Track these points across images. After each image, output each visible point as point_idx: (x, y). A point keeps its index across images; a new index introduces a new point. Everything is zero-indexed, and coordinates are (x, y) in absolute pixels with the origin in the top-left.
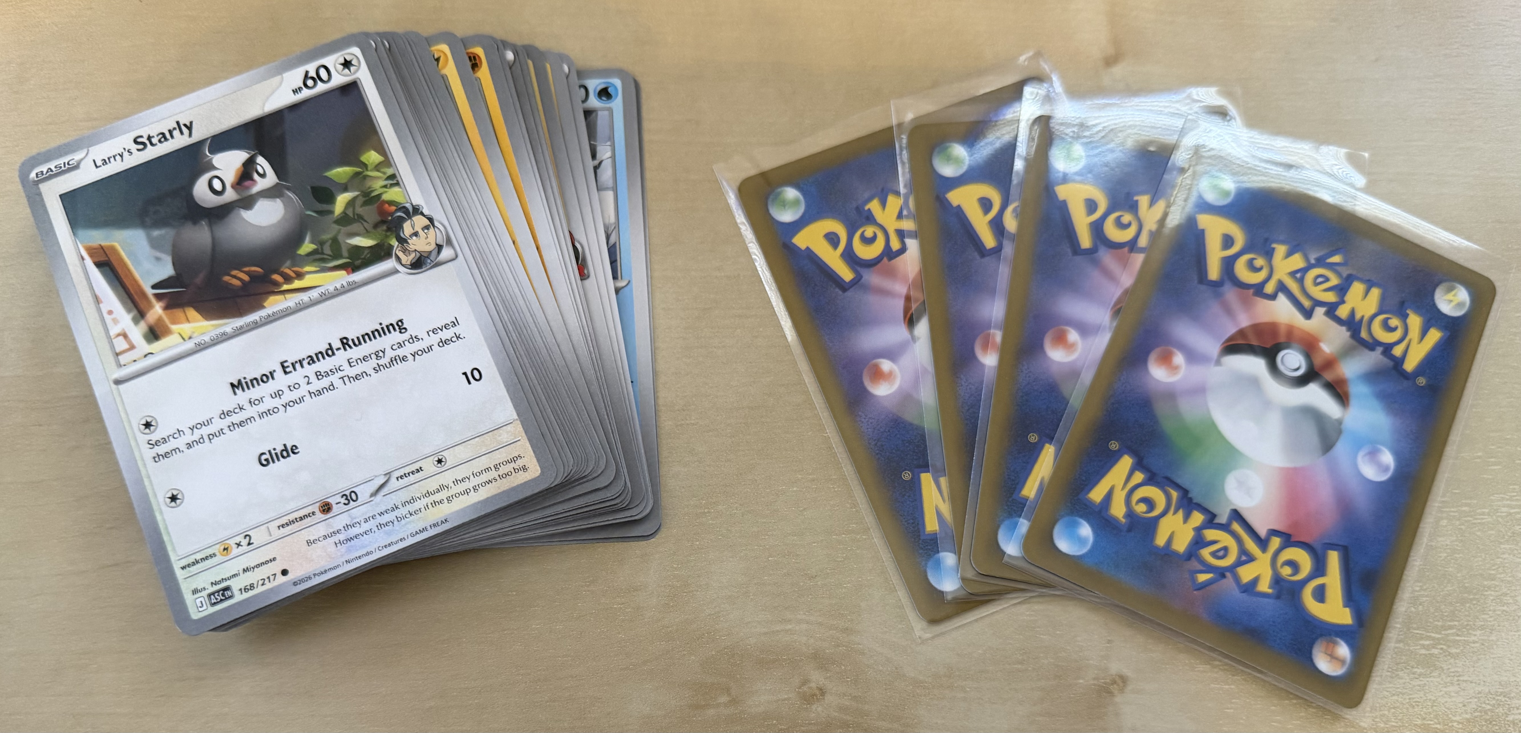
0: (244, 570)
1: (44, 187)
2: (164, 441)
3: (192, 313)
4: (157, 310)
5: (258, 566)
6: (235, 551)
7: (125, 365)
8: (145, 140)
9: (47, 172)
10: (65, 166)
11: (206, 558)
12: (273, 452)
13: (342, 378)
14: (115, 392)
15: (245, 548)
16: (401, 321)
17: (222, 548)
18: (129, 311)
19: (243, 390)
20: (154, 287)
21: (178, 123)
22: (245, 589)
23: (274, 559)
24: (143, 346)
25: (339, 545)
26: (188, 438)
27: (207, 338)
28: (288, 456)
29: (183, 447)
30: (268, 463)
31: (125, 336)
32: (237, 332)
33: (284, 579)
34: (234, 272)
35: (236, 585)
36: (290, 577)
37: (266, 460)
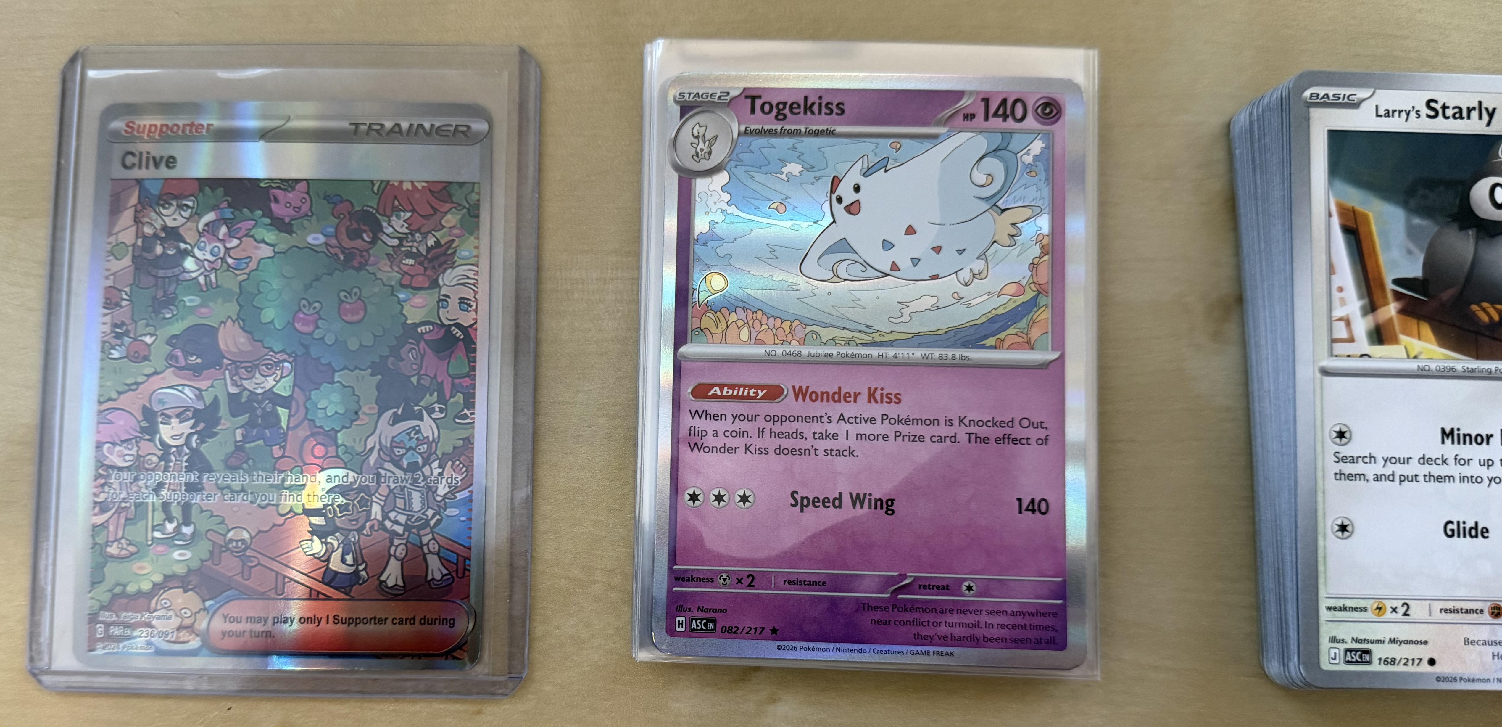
0: (1390, 639)
1: (1316, 113)
2: (1353, 460)
3: (1426, 330)
4: (1391, 310)
5: (1407, 642)
6: (1389, 615)
7: (1336, 356)
8: (1438, 107)
9: (1323, 97)
10: (1344, 99)
11: (1355, 609)
12: (1462, 525)
14: (1318, 382)
15: (1399, 616)
18: (1361, 297)
19: (1453, 443)
20: (1397, 282)
21: (1480, 103)
22: (1385, 661)
23: (1426, 643)
24: (1363, 344)
25: (1496, 658)
26: (1378, 468)
27: (1433, 366)
28: (1476, 536)
29: (1371, 477)
30: (1452, 536)
31: (1348, 322)
32: (1467, 374)
33: (1429, 669)
34: (1485, 305)
35: (1379, 652)
36: (1436, 669)
37: (1453, 530)
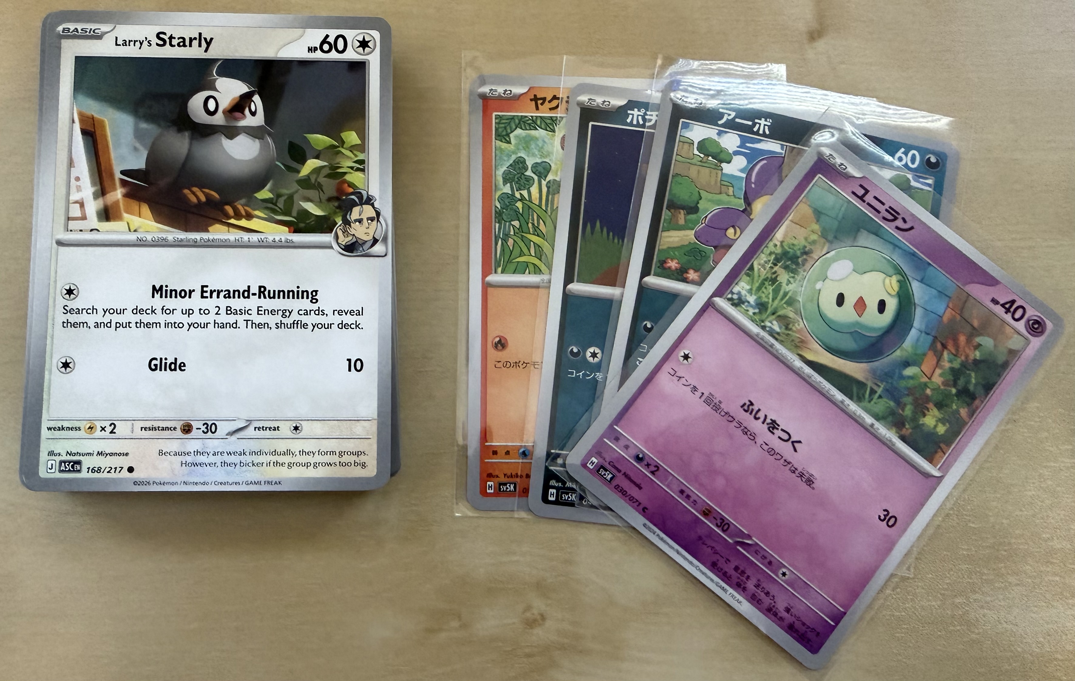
0: (98, 452)
1: (65, 43)
2: (79, 312)
3: (145, 209)
4: (118, 194)
5: (111, 454)
6: (98, 433)
7: (71, 231)
8: (166, 37)
9: (73, 31)
10: (90, 32)
11: (72, 429)
12: (164, 361)
13: (247, 321)
14: (53, 251)
15: (107, 434)
16: (316, 291)
17: (88, 427)
18: (93, 184)
19: (161, 297)
20: (123, 172)
21: (200, 34)
22: (93, 469)
23: (127, 454)
24: (93, 220)
25: (184, 465)
26: (98, 318)
27: (149, 237)
28: (175, 370)
29: (91, 324)
30: (156, 369)
31: (82, 205)
32: (176, 243)
33: (128, 475)
34: (195, 189)
35: (87, 462)
36: (134, 475)
37: (156, 365)
